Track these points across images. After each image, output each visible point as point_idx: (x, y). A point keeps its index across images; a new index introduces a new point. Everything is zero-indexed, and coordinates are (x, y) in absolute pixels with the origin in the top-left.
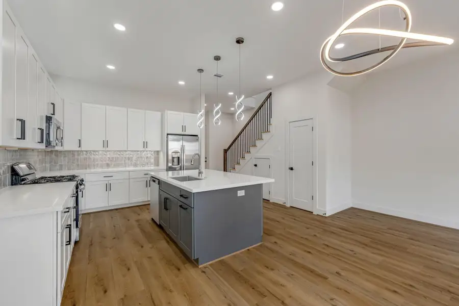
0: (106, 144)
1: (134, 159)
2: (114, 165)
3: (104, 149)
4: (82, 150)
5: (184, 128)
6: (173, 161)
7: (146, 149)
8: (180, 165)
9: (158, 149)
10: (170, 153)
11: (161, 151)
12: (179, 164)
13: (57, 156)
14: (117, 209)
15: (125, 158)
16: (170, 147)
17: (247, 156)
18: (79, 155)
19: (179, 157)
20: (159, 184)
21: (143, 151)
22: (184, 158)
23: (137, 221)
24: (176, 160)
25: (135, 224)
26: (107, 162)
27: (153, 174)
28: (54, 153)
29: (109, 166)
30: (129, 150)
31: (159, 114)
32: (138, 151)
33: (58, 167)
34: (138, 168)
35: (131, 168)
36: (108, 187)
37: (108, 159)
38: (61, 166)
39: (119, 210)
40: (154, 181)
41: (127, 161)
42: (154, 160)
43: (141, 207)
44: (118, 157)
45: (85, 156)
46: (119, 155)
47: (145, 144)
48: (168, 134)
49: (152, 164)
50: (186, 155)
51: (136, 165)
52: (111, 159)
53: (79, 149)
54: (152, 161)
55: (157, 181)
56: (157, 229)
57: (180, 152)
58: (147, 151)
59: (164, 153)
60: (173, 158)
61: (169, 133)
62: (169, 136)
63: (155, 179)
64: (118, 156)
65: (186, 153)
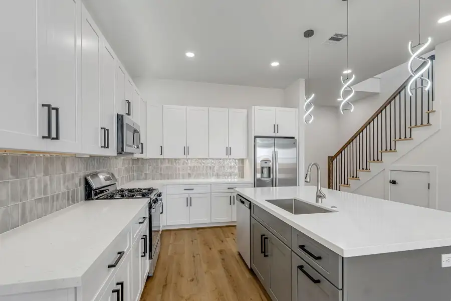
0: (186, 151)
1: (216, 168)
2: (195, 176)
3: (185, 157)
4: (164, 157)
5: (276, 128)
6: (262, 172)
7: (230, 157)
8: (272, 177)
9: (244, 157)
10: (258, 161)
11: (246, 159)
12: (270, 177)
13: (143, 164)
14: (198, 229)
15: (207, 167)
16: (258, 155)
17: (373, 166)
18: (162, 163)
19: (270, 167)
20: (250, 208)
21: (226, 159)
22: (277, 168)
23: (221, 252)
24: (266, 171)
25: (217, 256)
26: (189, 172)
27: (239, 190)
28: (140, 162)
29: (190, 176)
30: (210, 157)
31: (245, 111)
32: (220, 159)
33: (144, 176)
34: (221, 180)
35: (213, 180)
36: (189, 202)
37: (189, 168)
38: (146, 174)
39: (201, 230)
40: (243, 202)
41: (209, 171)
42: (239, 171)
43: (224, 229)
44: (199, 167)
45: (167, 165)
46: (200, 163)
47: (229, 151)
48: (255, 137)
49: (236, 175)
50: (279, 164)
51: (218, 176)
52: (193, 169)
53: (161, 157)
54: (236, 171)
55: (247, 204)
56: (248, 275)
57: (272, 160)
58: (230, 159)
59: (250, 162)
60: (262, 168)
61: (256, 135)
62: (258, 140)
63: (243, 200)
64: (200, 165)
65: (279, 161)
